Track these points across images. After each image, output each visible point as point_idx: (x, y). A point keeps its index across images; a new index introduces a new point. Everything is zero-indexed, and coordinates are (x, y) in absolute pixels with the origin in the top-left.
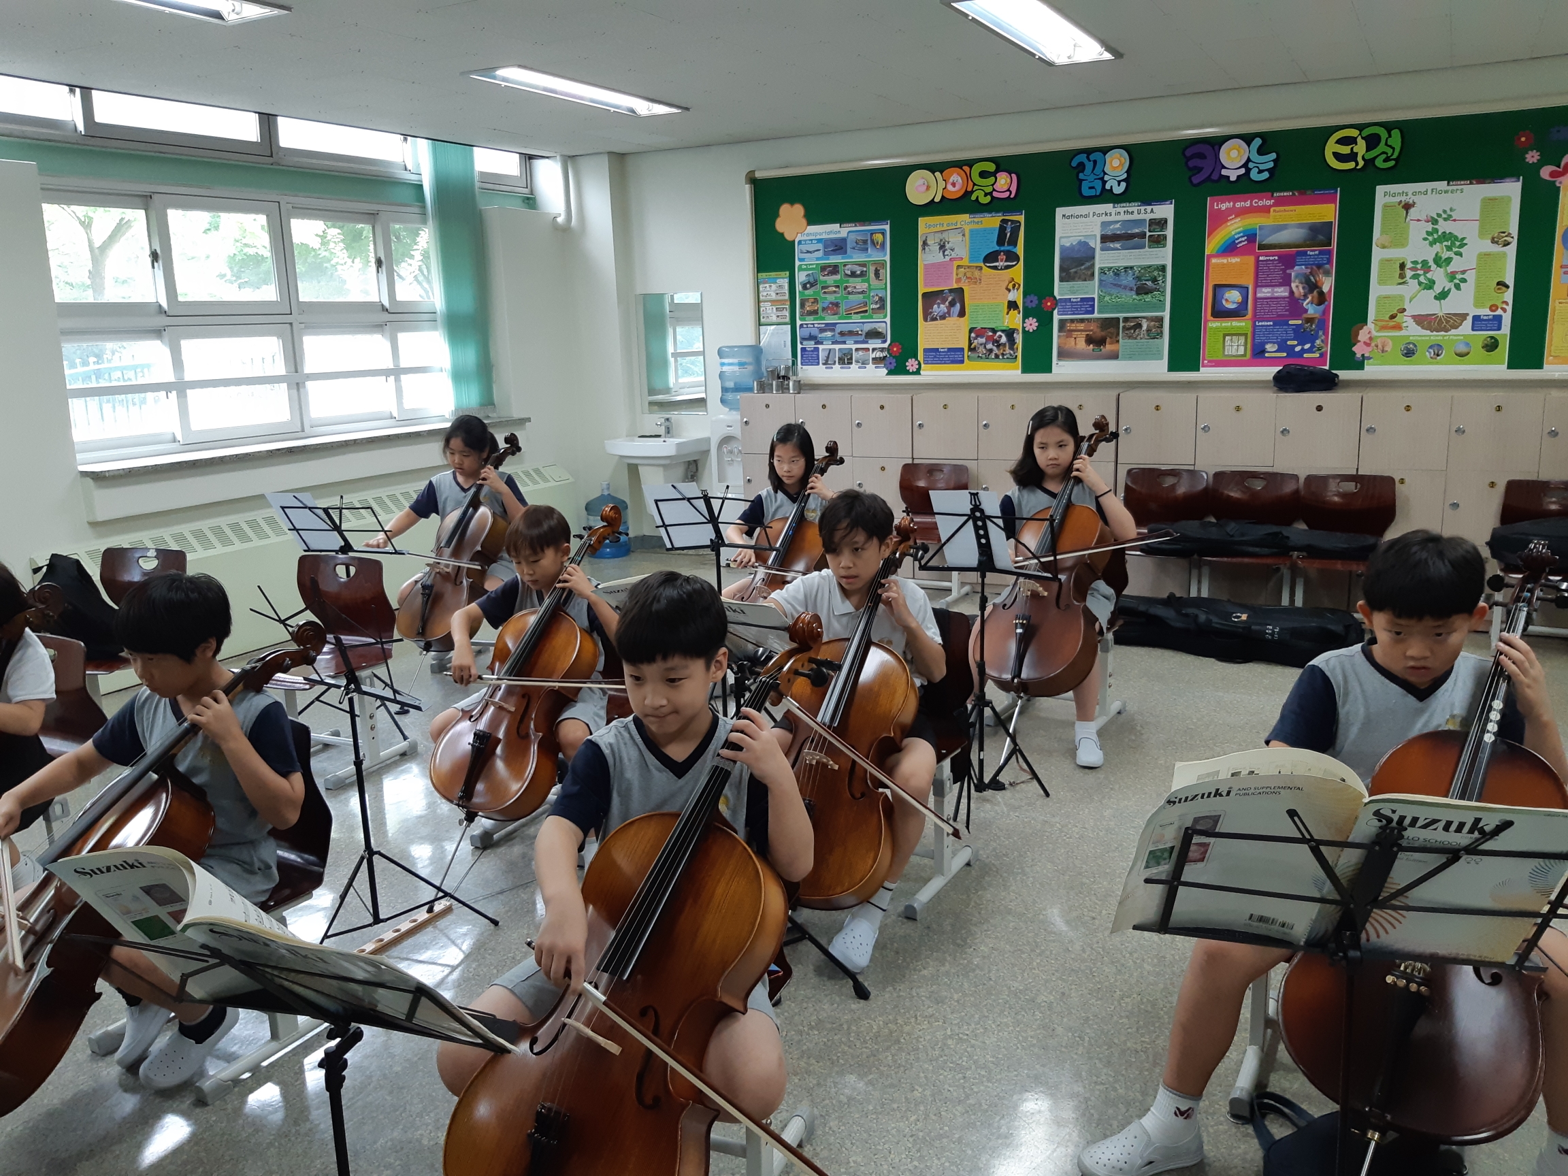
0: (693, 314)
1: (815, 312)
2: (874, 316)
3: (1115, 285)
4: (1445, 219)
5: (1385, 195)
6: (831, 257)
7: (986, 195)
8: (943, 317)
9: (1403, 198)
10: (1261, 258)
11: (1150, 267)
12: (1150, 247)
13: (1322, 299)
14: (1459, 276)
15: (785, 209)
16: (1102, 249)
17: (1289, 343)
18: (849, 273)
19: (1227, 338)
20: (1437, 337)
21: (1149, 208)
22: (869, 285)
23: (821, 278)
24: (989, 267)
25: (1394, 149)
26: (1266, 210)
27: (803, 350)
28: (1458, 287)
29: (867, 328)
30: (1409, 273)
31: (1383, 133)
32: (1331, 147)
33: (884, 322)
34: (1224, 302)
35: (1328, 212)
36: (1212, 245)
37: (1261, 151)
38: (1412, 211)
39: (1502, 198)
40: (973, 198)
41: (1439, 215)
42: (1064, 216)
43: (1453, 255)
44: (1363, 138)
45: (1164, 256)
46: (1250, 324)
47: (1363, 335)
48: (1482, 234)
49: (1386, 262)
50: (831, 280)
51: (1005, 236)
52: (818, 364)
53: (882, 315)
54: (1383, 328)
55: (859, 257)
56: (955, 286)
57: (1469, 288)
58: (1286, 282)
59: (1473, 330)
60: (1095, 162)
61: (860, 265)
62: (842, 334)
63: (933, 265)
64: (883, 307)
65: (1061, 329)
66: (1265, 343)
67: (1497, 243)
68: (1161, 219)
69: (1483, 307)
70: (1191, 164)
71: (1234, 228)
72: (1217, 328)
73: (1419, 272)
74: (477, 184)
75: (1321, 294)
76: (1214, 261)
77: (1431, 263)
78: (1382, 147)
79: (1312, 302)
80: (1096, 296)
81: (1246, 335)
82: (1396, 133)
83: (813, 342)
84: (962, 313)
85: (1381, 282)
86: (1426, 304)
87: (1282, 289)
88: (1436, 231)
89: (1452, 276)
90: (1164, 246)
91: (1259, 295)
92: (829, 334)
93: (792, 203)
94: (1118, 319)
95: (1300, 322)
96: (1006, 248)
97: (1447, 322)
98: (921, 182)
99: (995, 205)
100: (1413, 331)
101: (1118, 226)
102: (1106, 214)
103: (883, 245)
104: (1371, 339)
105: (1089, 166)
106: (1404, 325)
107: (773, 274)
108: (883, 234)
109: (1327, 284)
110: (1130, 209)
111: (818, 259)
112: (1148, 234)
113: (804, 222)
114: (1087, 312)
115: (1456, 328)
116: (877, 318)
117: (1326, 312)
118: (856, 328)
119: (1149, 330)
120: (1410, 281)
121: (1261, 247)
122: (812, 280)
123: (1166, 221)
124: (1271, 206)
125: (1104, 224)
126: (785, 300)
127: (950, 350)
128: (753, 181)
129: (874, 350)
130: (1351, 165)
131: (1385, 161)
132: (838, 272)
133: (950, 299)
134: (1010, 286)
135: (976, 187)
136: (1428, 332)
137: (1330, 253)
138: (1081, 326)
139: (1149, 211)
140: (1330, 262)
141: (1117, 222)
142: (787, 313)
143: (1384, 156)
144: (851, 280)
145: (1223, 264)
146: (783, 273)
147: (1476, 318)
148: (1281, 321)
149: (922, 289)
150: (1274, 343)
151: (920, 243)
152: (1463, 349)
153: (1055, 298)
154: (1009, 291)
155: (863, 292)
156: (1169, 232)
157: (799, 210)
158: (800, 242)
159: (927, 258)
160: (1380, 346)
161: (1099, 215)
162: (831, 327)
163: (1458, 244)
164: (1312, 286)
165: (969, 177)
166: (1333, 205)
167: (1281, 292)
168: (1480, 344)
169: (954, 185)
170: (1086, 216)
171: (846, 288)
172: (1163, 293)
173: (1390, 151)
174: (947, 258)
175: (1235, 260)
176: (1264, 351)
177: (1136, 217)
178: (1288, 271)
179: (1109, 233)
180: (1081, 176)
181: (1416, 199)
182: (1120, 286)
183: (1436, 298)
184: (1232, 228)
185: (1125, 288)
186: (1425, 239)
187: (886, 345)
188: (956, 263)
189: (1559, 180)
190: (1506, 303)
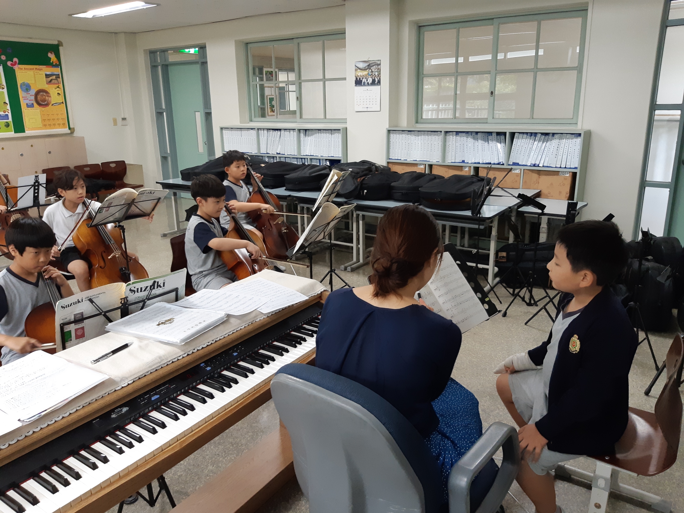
168: (4, 125)
189: (14, 67)
190: (8, 110)
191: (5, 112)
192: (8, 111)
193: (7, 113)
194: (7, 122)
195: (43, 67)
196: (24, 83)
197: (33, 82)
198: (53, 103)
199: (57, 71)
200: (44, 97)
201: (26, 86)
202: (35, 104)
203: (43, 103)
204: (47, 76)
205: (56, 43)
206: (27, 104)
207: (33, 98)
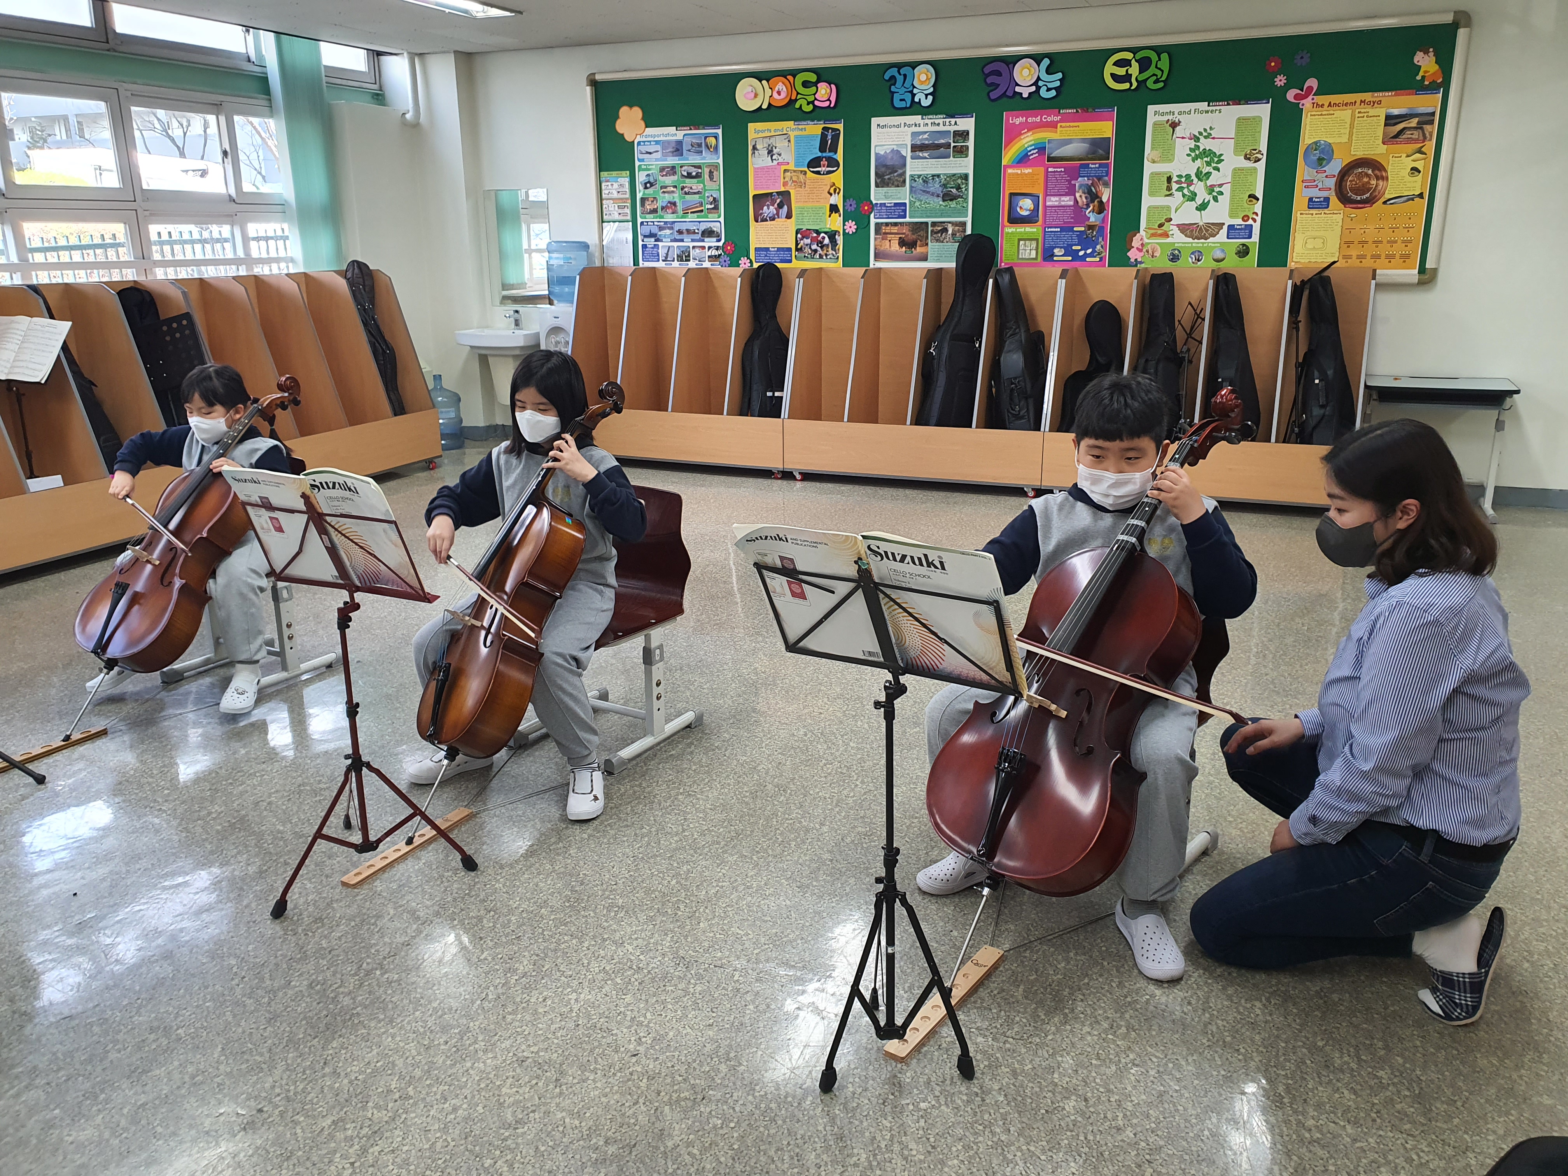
0: (540, 211)
1: (654, 211)
2: (710, 215)
3: (924, 191)
4: (1206, 137)
5: (1156, 114)
6: (669, 158)
7: (808, 103)
8: (773, 219)
9: (1170, 117)
10: (1050, 170)
11: (954, 175)
12: (954, 157)
13: (1101, 208)
14: (1217, 189)
15: (624, 111)
16: (912, 158)
17: (1074, 248)
18: (685, 174)
19: (1021, 242)
20: (1198, 244)
21: (953, 120)
22: (705, 186)
23: (660, 177)
24: (813, 172)
25: (1162, 71)
26: (1053, 125)
27: (644, 246)
28: (1215, 199)
29: (703, 227)
30: (1175, 186)
31: (1154, 56)
32: (1110, 68)
33: (718, 223)
34: (1018, 209)
35: (1105, 129)
36: (1008, 157)
37: (1049, 71)
38: (1178, 129)
39: (1254, 118)
40: (797, 106)
41: (1200, 133)
42: (878, 125)
43: (1212, 170)
44: (1136, 61)
45: (966, 165)
46: (1040, 228)
47: (1136, 243)
48: (1236, 152)
49: (1153, 175)
50: (669, 180)
51: (827, 143)
52: (658, 261)
53: (716, 215)
54: (1153, 235)
55: (695, 159)
56: (783, 189)
57: (1225, 200)
58: (1071, 192)
59: (1228, 238)
60: (905, 76)
61: (695, 167)
62: (680, 232)
63: (762, 168)
64: (716, 208)
65: (877, 231)
66: (1055, 247)
67: (1249, 159)
68: (964, 131)
69: (1236, 217)
70: (989, 80)
71: (1027, 141)
72: (1012, 233)
73: (1183, 185)
74: (324, 79)
75: (1101, 202)
76: (1010, 171)
77: (1194, 177)
78: (1152, 70)
79: (1093, 211)
80: (907, 202)
81: (1037, 240)
82: (1165, 56)
83: (653, 240)
84: (789, 216)
85: (1152, 194)
86: (1188, 214)
87: (1068, 198)
88: (1198, 147)
89: (1211, 189)
90: (967, 156)
91: (1048, 204)
92: (668, 232)
93: (631, 106)
94: (927, 223)
95: (1083, 229)
96: (827, 154)
97: (1207, 231)
98: (750, 89)
99: (816, 113)
100: (1178, 238)
101: (926, 136)
102: (916, 125)
103: (716, 148)
104: (1142, 245)
105: (900, 79)
106: (1171, 233)
107: (614, 173)
108: (716, 138)
109: (1106, 195)
110: (937, 121)
111: (657, 160)
112: (953, 144)
113: (643, 124)
114: (900, 217)
115: (1214, 236)
116: (712, 217)
117: (1104, 220)
118: (692, 227)
119: (953, 234)
120: (1175, 193)
121: (1050, 159)
122: (652, 180)
123: (968, 133)
124: (1058, 122)
125: (914, 134)
126: (627, 199)
127: (779, 249)
128: (593, 83)
129: (709, 248)
130: (1126, 86)
131: (1155, 82)
132: (675, 173)
133: (778, 201)
134: (832, 191)
135: (799, 96)
136: (1190, 240)
137: (1107, 166)
138: (895, 229)
139: (953, 123)
140: (1108, 174)
141: (926, 132)
142: (628, 211)
143: (1155, 78)
144: (688, 180)
145: (1017, 174)
146: (624, 172)
147: (1231, 227)
148: (1067, 228)
149: (752, 192)
150: (1061, 248)
151: (750, 148)
152: (1219, 255)
153: (871, 202)
154: (831, 195)
155: (698, 193)
156: (971, 143)
157: (637, 112)
158: (639, 143)
159: (757, 161)
160: (1150, 252)
161: (910, 126)
162: (670, 225)
163: (1216, 159)
164: (1093, 196)
165: (793, 86)
166: (1111, 123)
167: (1067, 201)
168: (1234, 251)
169: (779, 93)
170: (898, 126)
171: (683, 188)
172: (966, 200)
173: (1159, 73)
174: (775, 162)
175: (1028, 171)
176: (1053, 255)
177: (941, 128)
178: (1073, 182)
179: (919, 143)
180: (893, 89)
181: (1181, 118)
182: (928, 192)
183: (1197, 209)
184: (1024, 141)
185: (933, 194)
186: (1188, 155)
187: (720, 244)
188: (783, 168)
189: (1302, 102)
190: (1257, 215)
191: (1245, 218)
192: (1255, 216)
193: (1250, 222)
194: (1244, 245)
195: (1386, 97)
196: (1316, 143)
197: (1345, 139)
198: (1387, 196)
199: (1428, 103)
200: (1366, 180)
201: (1322, 152)
202: (1334, 201)
203: (1359, 198)
204: (1390, 120)
205: (1448, 18)
206: (1311, 199)
207: (1331, 183)
